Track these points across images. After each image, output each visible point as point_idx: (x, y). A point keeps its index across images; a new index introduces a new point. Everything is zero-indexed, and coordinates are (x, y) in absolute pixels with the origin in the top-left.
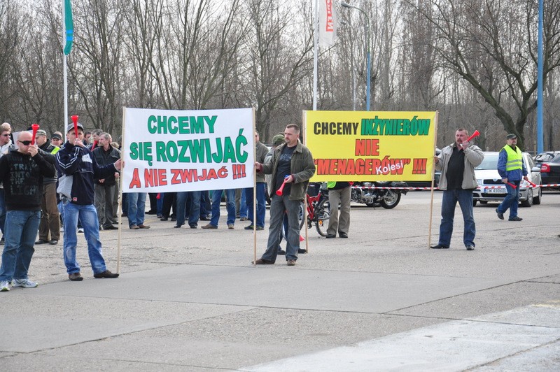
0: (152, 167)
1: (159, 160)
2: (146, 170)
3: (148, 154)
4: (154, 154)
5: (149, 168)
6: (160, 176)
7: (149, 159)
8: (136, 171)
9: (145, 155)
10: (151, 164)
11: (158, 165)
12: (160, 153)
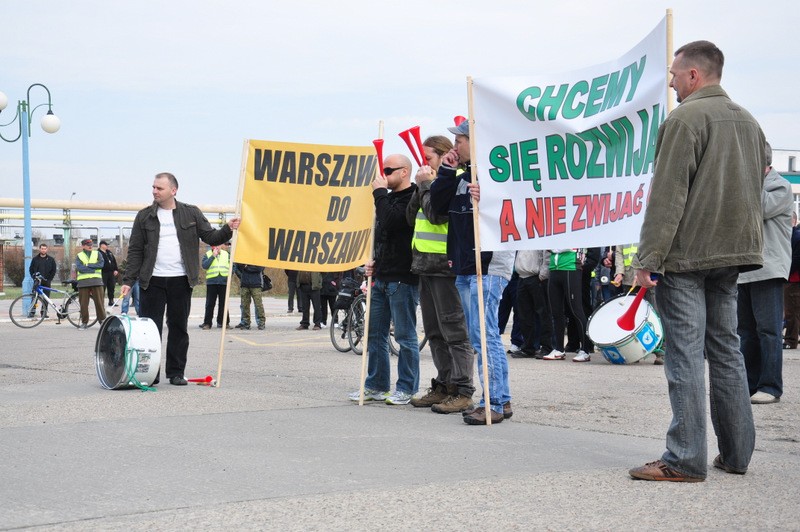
0: (542, 194)
1: (552, 177)
2: (529, 201)
3: (532, 167)
4: (543, 164)
5: (534, 195)
6: (556, 210)
7: (534, 177)
8: (507, 204)
9: (526, 169)
10: (538, 188)
11: (551, 188)
12: (554, 162)
